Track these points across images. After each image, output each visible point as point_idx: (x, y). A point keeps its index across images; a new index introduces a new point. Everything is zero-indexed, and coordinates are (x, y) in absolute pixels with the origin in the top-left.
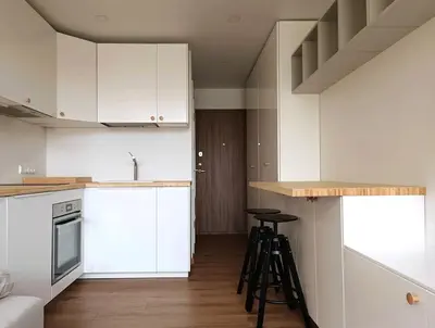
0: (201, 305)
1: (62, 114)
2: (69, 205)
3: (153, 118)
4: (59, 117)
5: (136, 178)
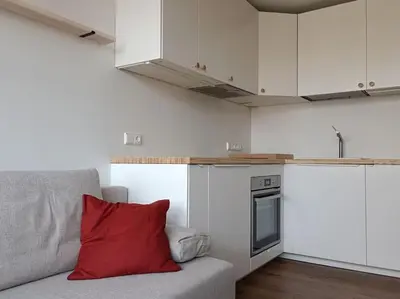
1: (263, 91)
2: (268, 180)
3: (361, 85)
4: (260, 93)
5: (341, 155)
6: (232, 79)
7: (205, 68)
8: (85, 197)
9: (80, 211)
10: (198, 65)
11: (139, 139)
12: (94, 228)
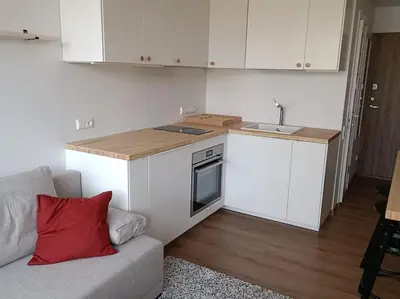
0: (317, 270)
1: (212, 63)
2: (209, 152)
3: (299, 65)
4: (210, 66)
5: (281, 123)
6: (178, 61)
7: (149, 59)
8: (39, 197)
9: (36, 208)
10: (142, 58)
11: (91, 123)
12: (48, 222)
